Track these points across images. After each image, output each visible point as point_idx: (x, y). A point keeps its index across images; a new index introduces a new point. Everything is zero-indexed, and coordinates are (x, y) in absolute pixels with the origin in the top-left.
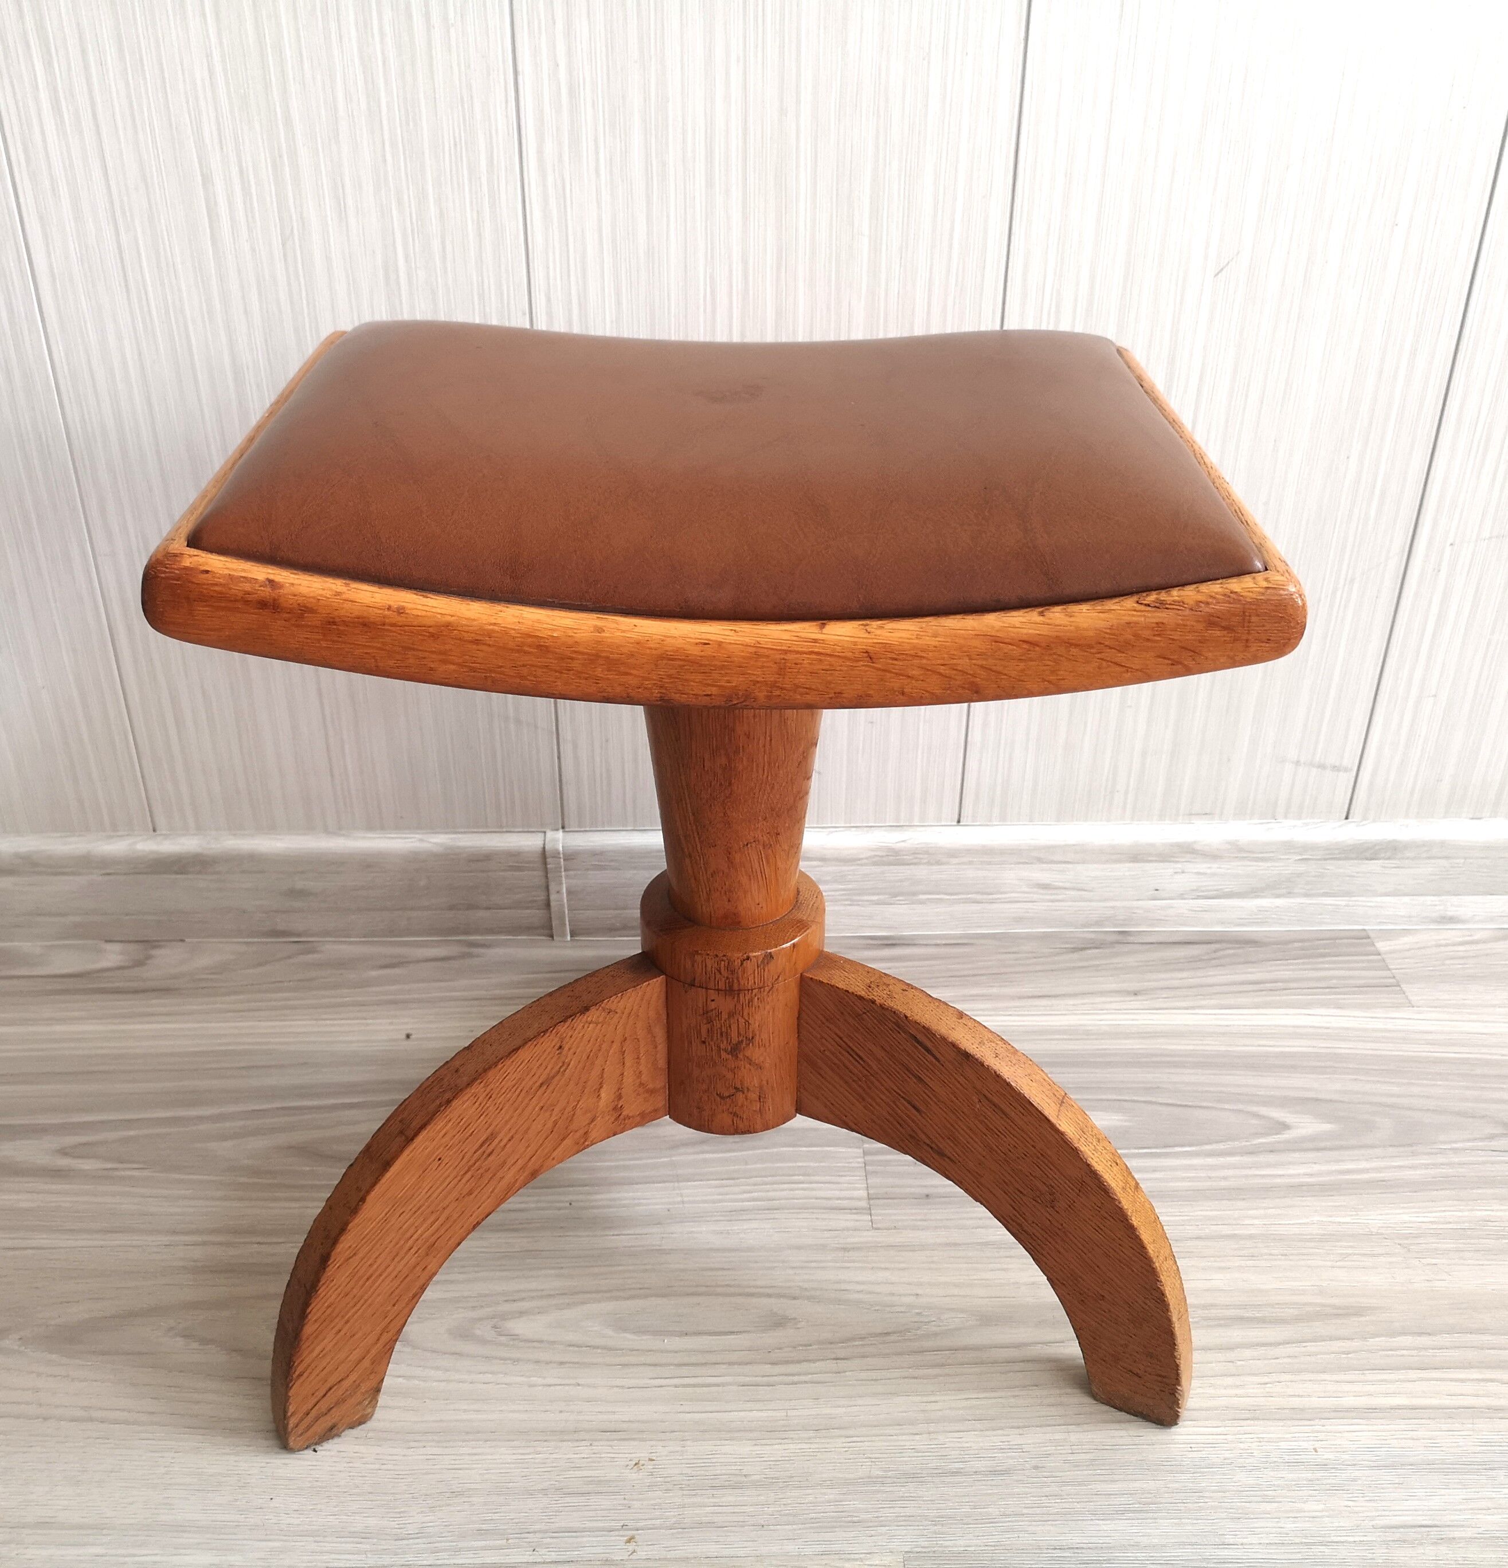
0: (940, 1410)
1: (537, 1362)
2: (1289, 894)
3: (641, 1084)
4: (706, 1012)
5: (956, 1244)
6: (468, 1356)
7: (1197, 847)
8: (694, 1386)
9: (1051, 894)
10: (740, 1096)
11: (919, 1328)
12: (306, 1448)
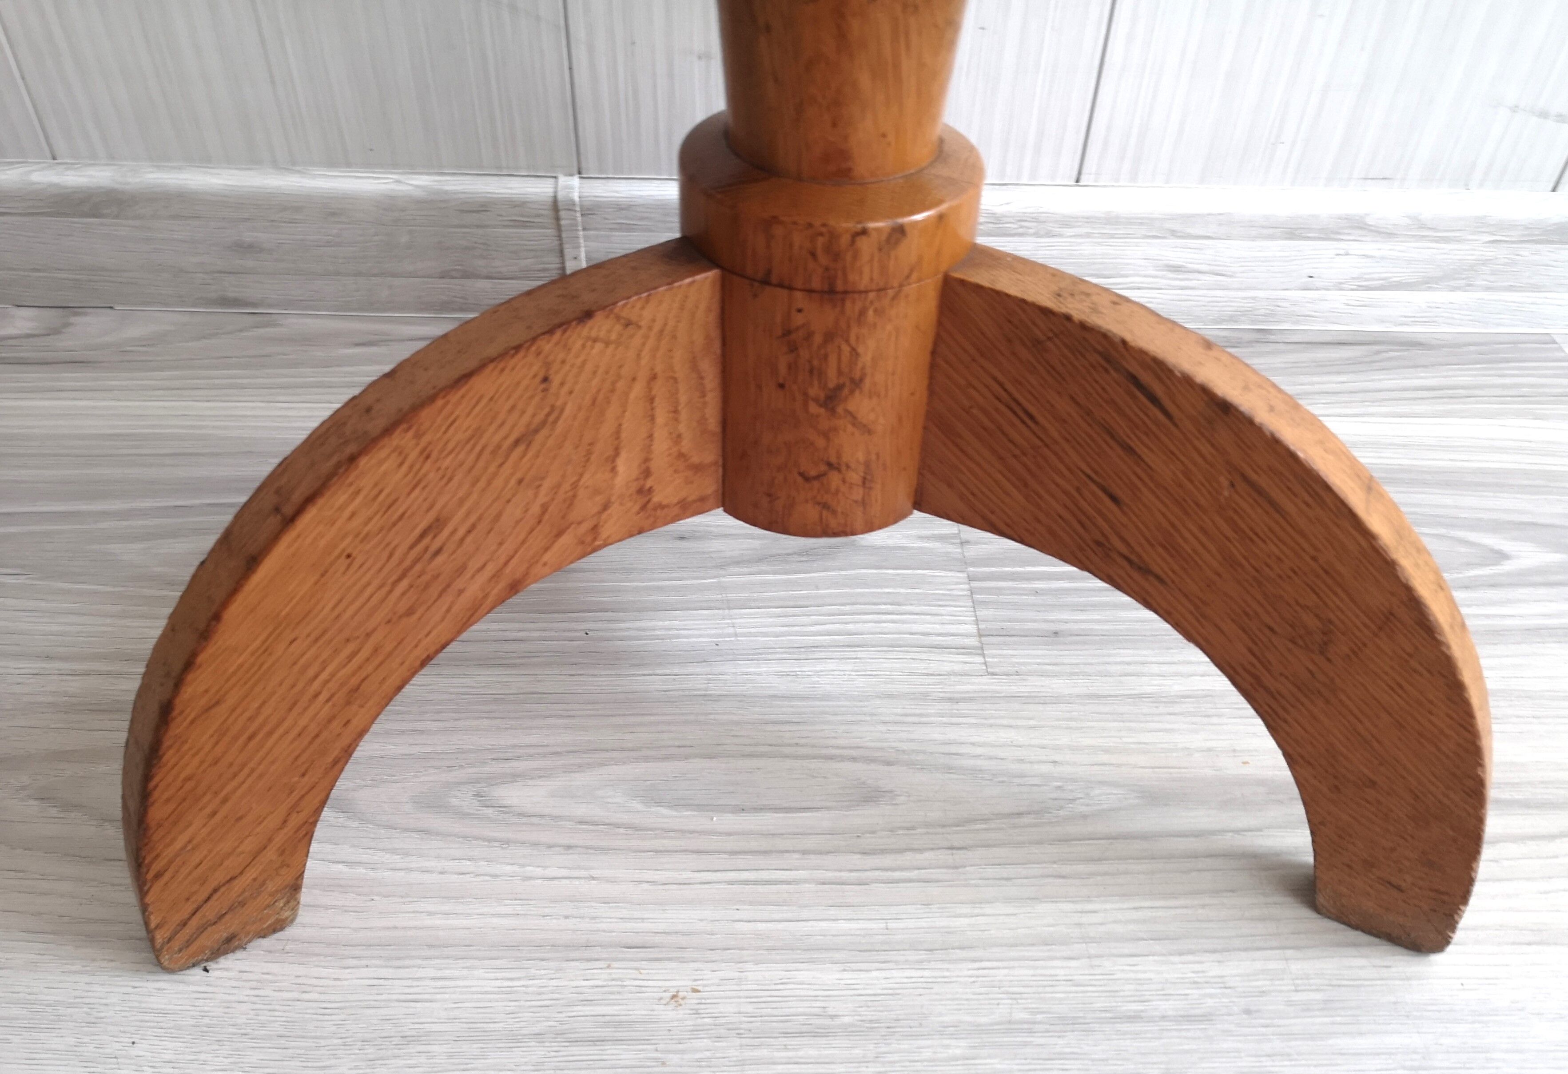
0: (1101, 924)
1: (535, 845)
2: (1469, 287)
3: (681, 456)
4: (787, 333)
5: (1098, 697)
6: (438, 834)
7: (1370, 221)
8: (756, 882)
9: (1181, 280)
10: (835, 479)
11: (1061, 808)
12: (194, 966)
